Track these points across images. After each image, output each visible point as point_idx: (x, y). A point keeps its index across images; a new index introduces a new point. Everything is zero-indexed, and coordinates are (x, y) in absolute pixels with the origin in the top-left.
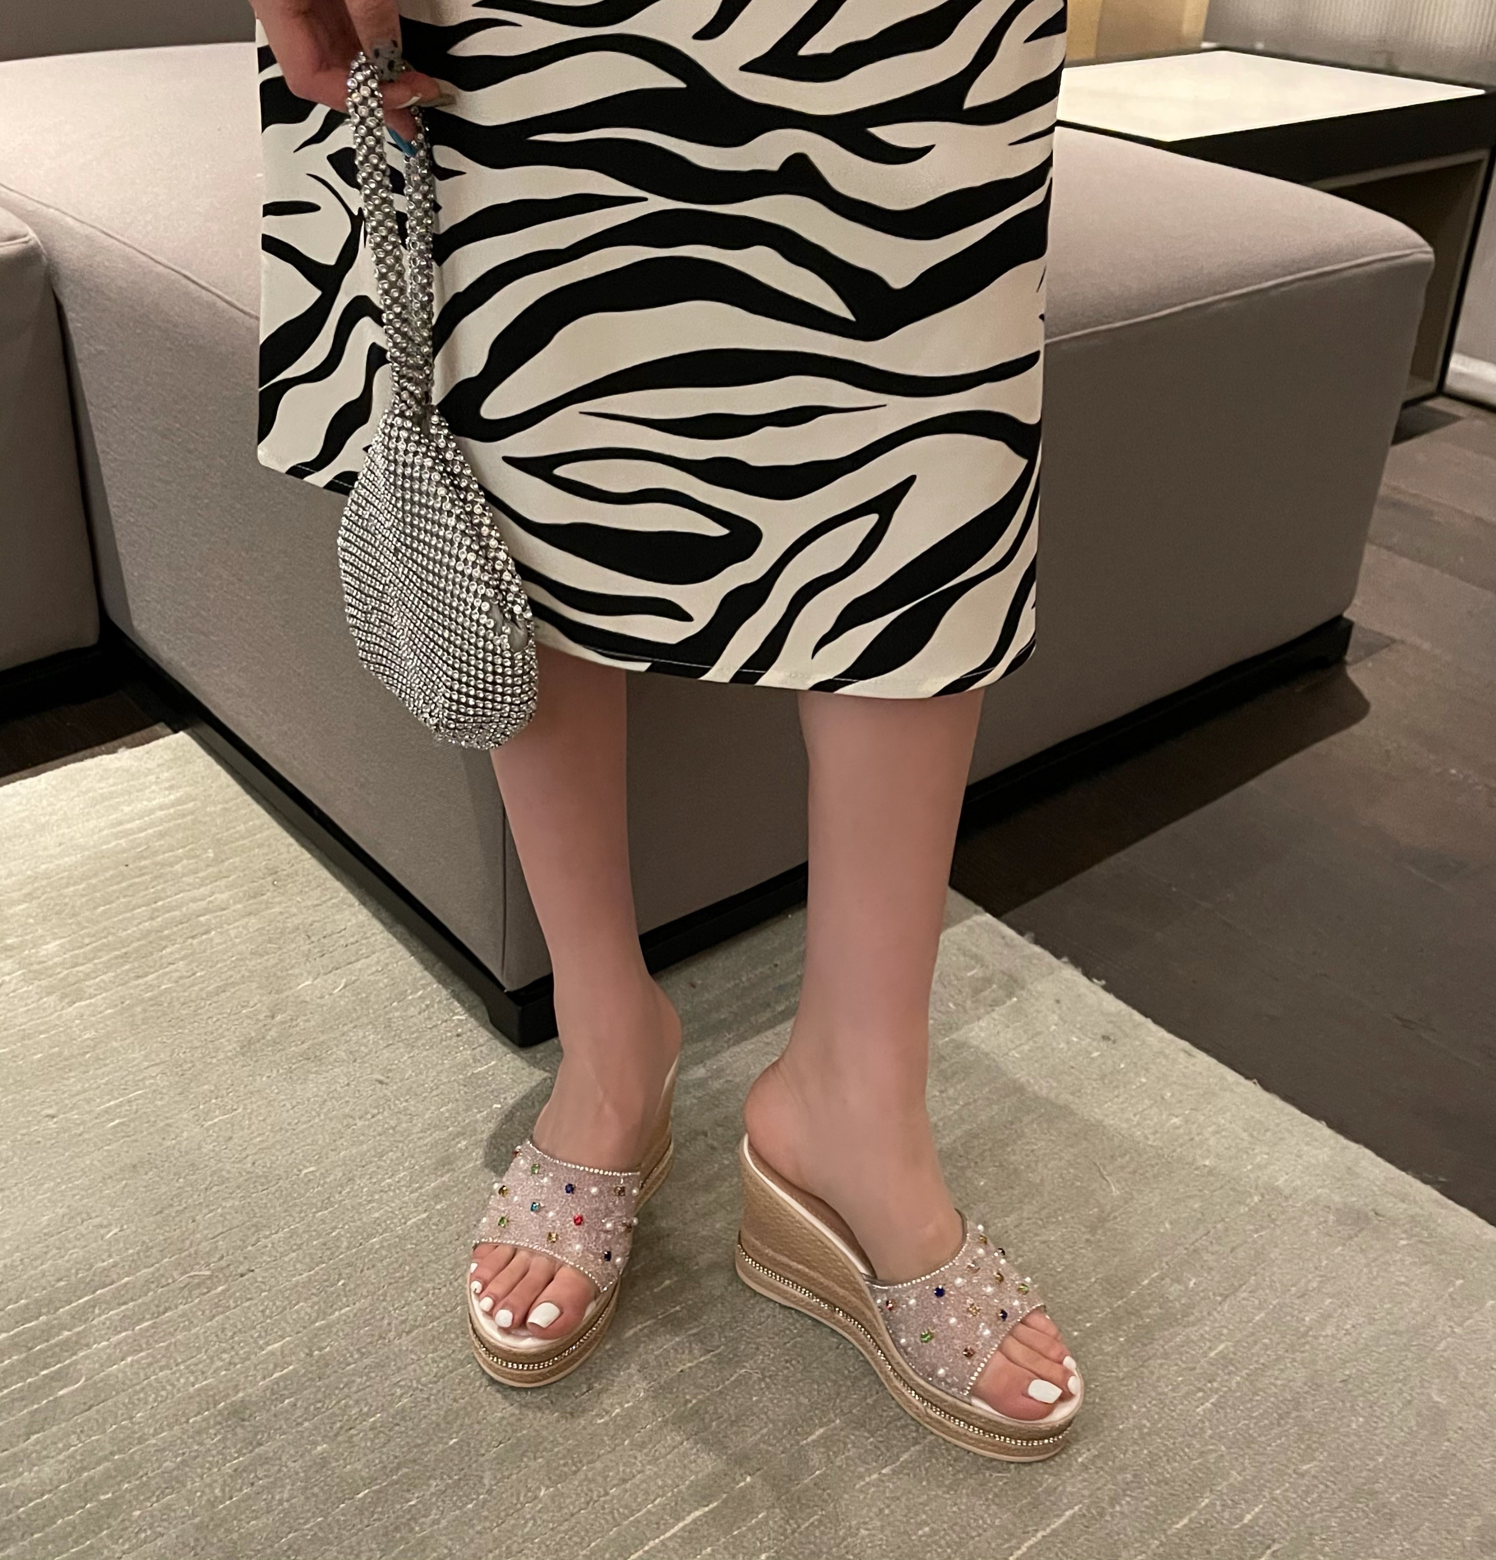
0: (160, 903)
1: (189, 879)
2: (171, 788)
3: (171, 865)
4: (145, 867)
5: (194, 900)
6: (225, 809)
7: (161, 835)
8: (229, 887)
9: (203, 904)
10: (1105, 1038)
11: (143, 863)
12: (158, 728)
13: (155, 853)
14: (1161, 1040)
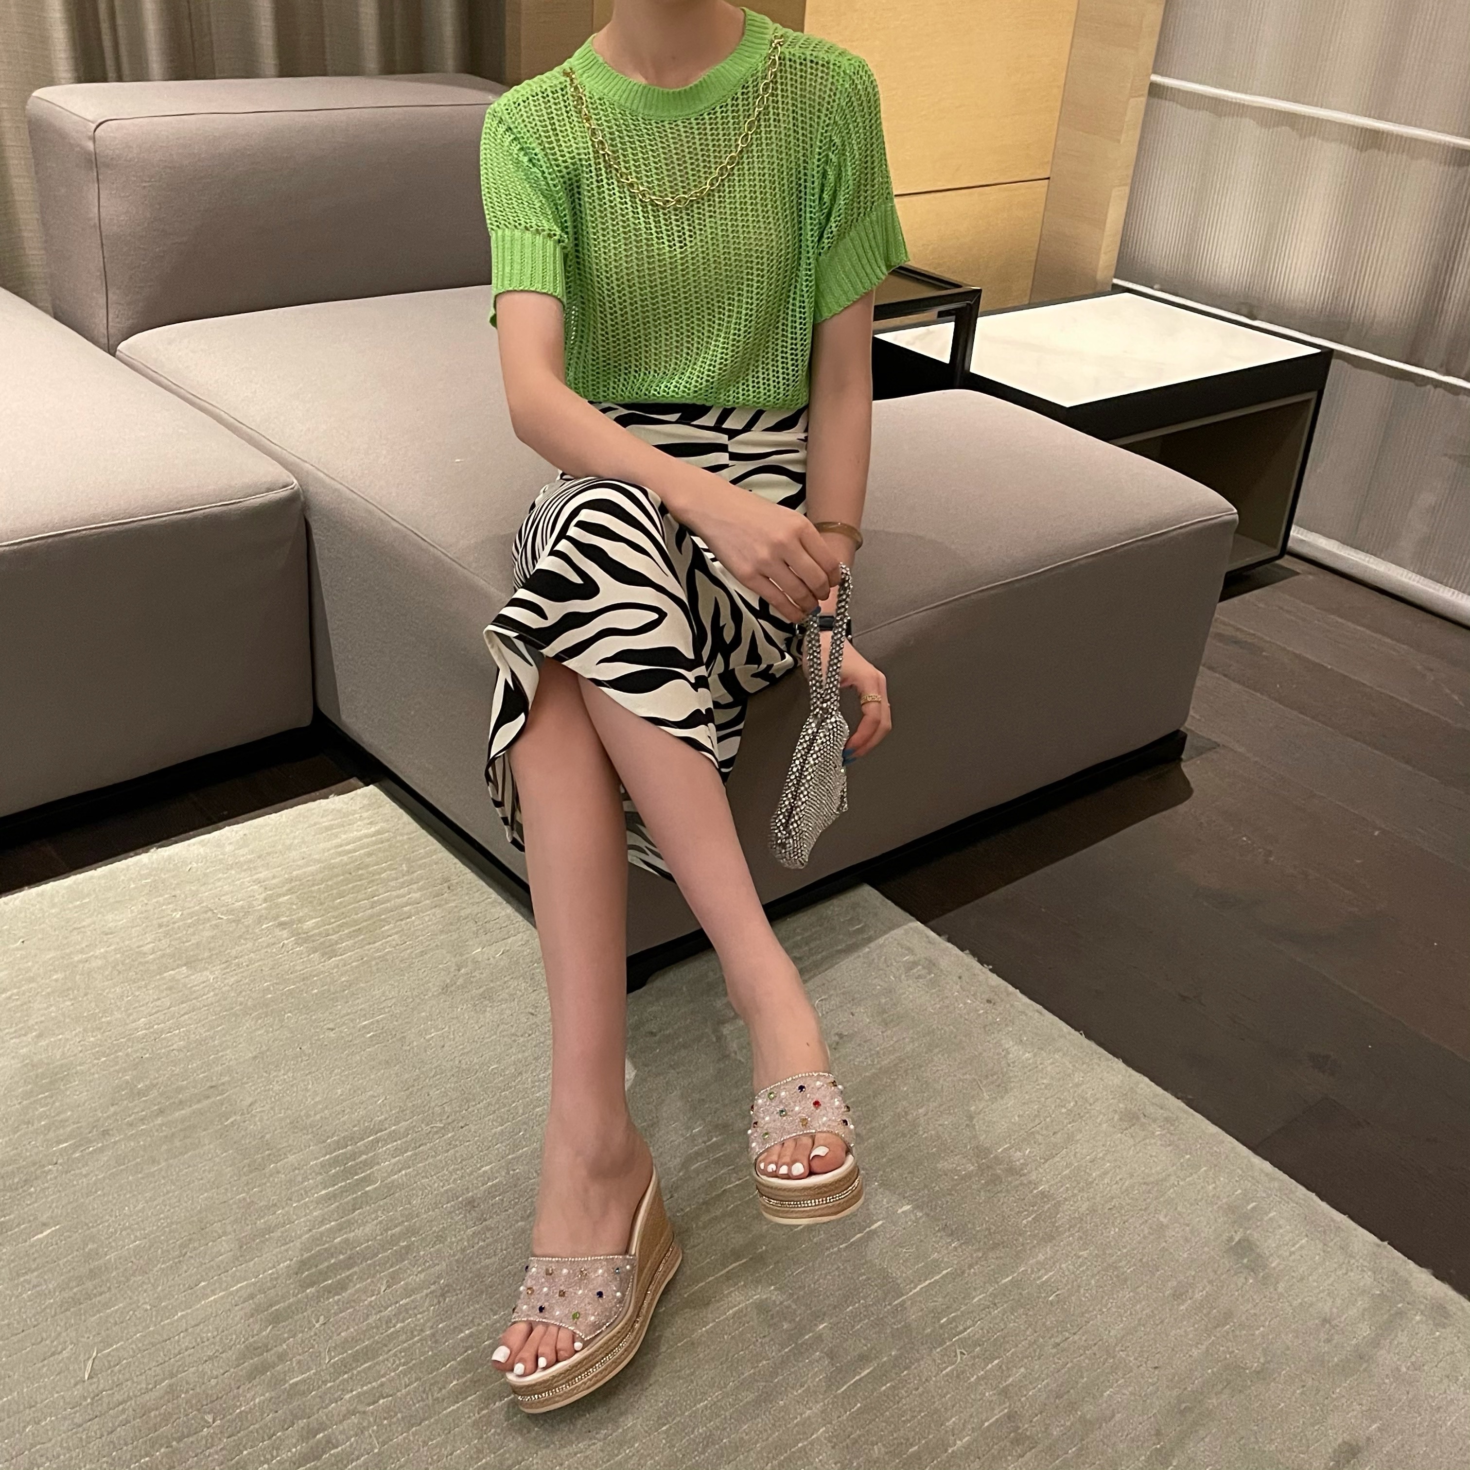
0: (376, 898)
1: (393, 884)
2: (371, 823)
3: (380, 874)
4: (362, 875)
5: (398, 897)
6: (409, 839)
7: (369, 855)
8: (419, 889)
9: (405, 899)
10: (989, 1001)
11: (360, 872)
12: (354, 781)
13: (367, 866)
14: (1024, 1004)
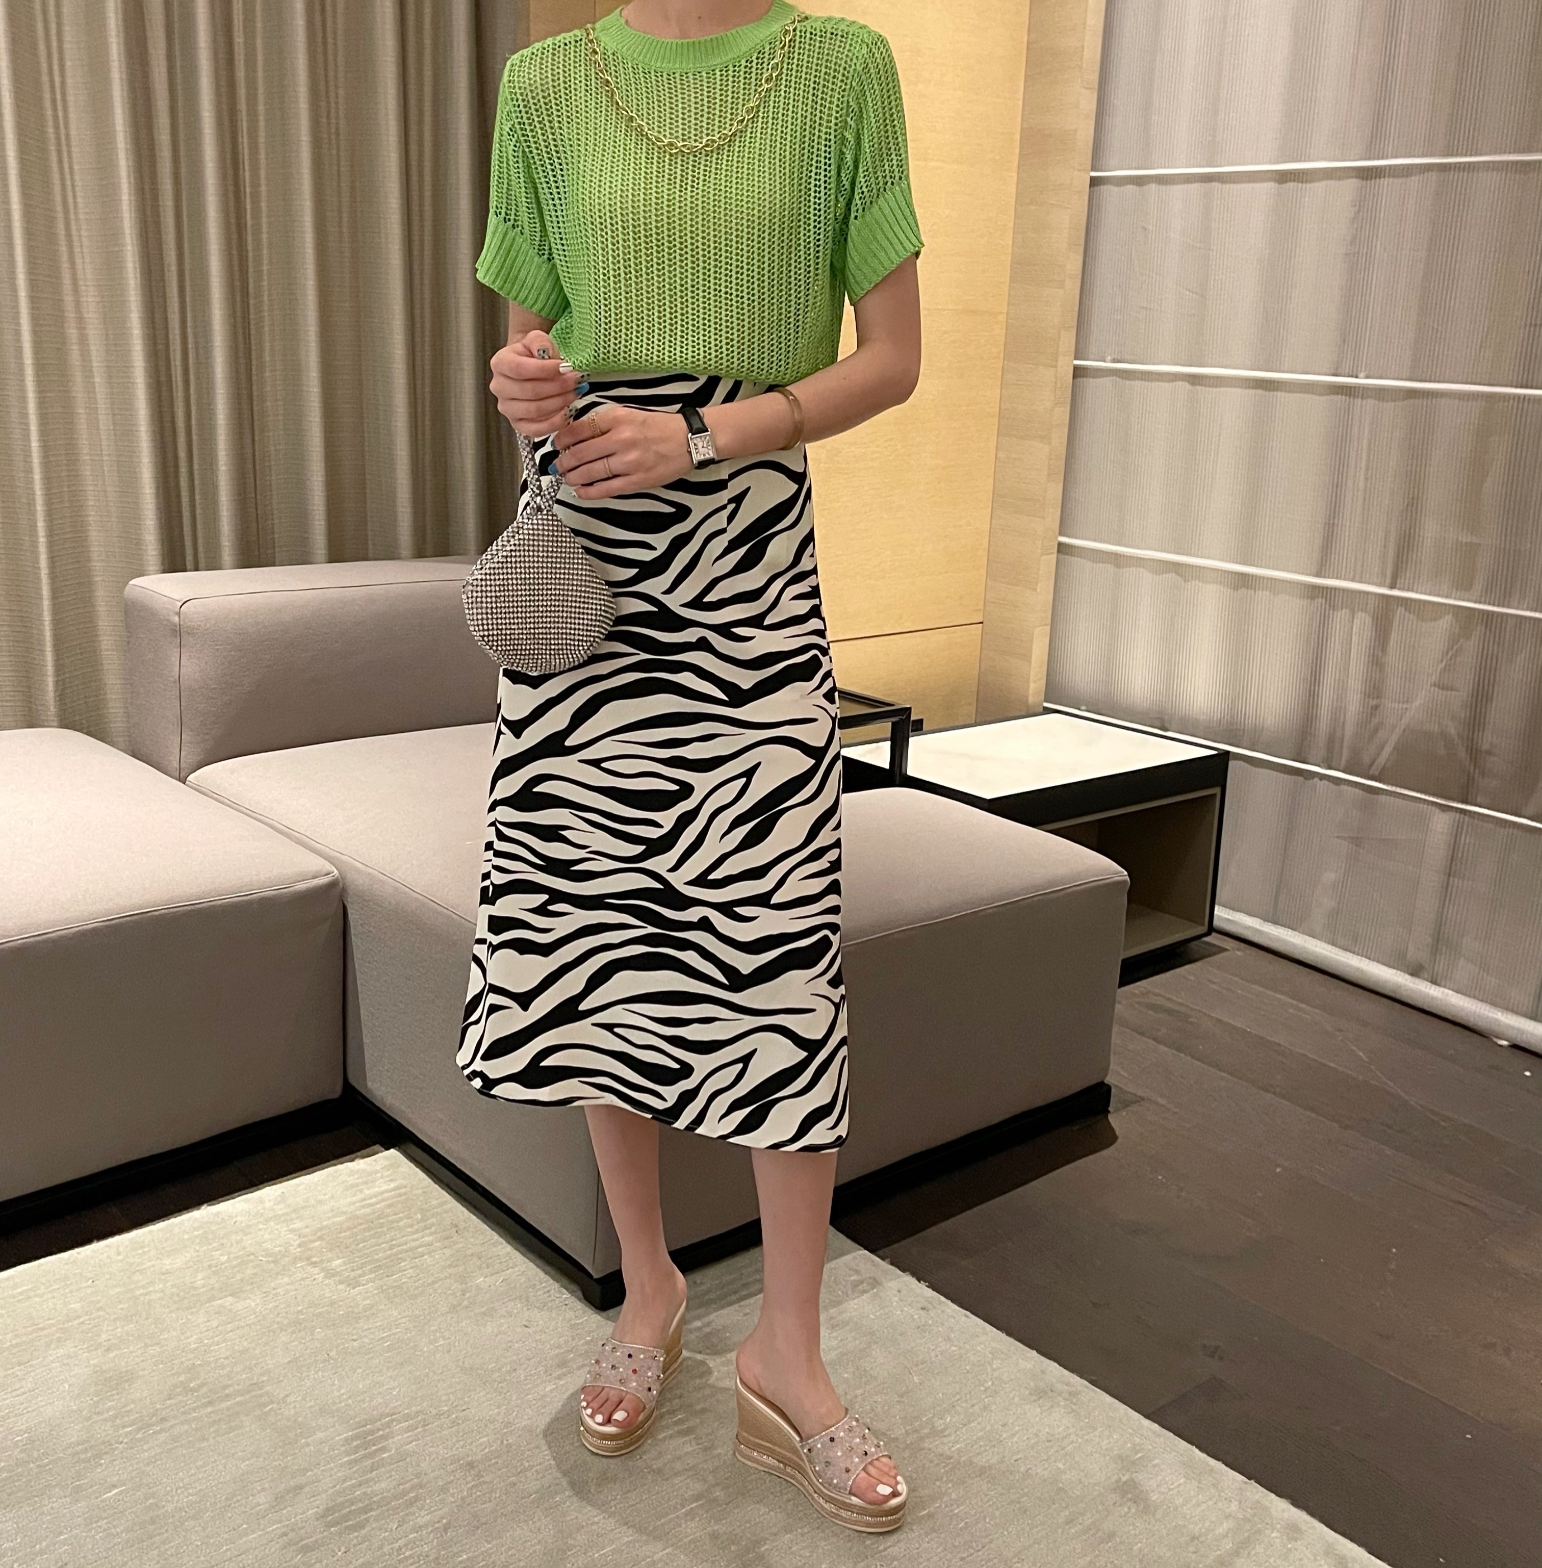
0: (394, 1242)
1: (409, 1230)
2: (391, 1180)
3: (398, 1222)
4: (383, 1223)
5: (413, 1240)
6: (424, 1192)
7: (389, 1206)
8: (431, 1234)
9: (418, 1243)
10: (923, 1309)
11: (381, 1221)
12: (377, 1147)
13: (387, 1216)
14: (954, 1310)
